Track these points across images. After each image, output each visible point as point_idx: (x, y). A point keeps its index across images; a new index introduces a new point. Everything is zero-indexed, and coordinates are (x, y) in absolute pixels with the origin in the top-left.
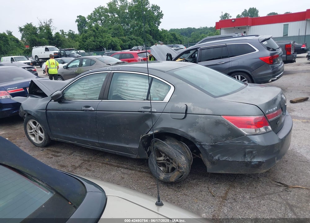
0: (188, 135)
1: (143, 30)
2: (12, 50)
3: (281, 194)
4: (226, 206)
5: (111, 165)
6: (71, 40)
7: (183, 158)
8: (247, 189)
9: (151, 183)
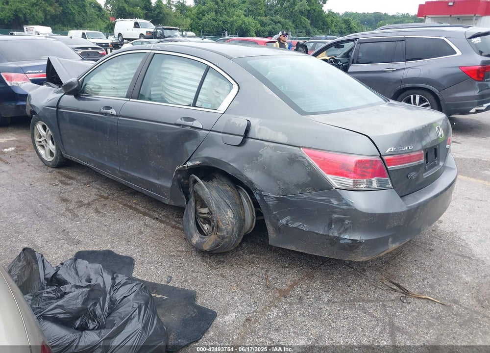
0: (243, 175)
1: (296, 8)
2: (90, 22)
3: (389, 304)
4: (279, 308)
5: (136, 210)
6: (178, 14)
7: (229, 213)
8: (333, 286)
9: (179, 249)
